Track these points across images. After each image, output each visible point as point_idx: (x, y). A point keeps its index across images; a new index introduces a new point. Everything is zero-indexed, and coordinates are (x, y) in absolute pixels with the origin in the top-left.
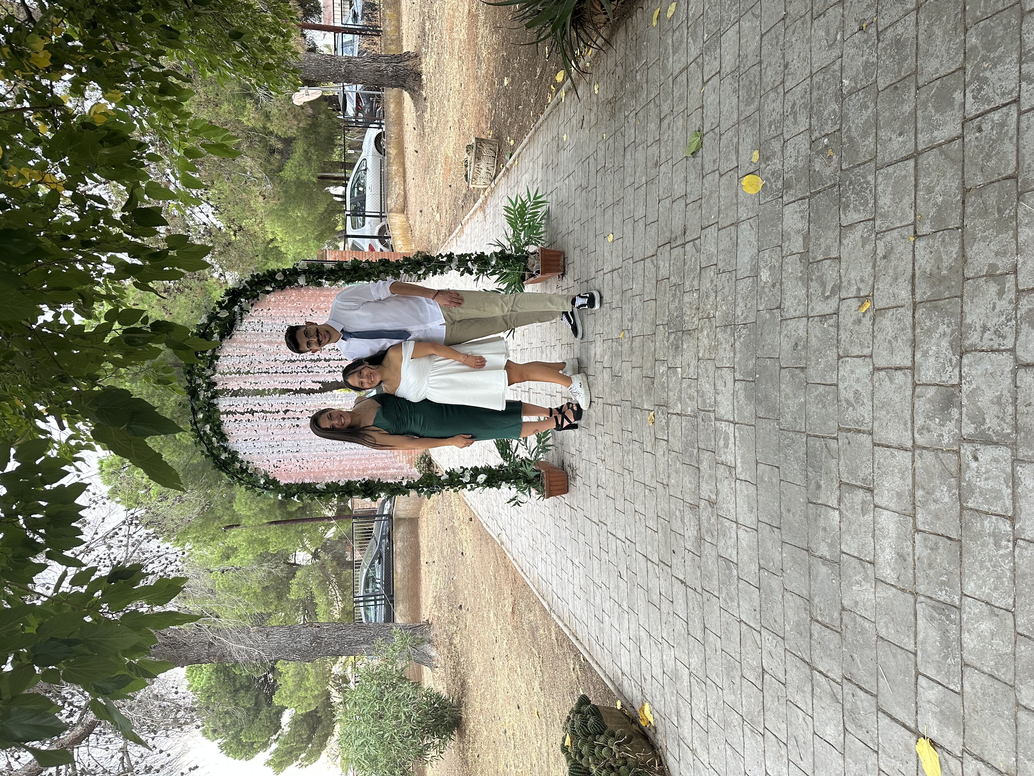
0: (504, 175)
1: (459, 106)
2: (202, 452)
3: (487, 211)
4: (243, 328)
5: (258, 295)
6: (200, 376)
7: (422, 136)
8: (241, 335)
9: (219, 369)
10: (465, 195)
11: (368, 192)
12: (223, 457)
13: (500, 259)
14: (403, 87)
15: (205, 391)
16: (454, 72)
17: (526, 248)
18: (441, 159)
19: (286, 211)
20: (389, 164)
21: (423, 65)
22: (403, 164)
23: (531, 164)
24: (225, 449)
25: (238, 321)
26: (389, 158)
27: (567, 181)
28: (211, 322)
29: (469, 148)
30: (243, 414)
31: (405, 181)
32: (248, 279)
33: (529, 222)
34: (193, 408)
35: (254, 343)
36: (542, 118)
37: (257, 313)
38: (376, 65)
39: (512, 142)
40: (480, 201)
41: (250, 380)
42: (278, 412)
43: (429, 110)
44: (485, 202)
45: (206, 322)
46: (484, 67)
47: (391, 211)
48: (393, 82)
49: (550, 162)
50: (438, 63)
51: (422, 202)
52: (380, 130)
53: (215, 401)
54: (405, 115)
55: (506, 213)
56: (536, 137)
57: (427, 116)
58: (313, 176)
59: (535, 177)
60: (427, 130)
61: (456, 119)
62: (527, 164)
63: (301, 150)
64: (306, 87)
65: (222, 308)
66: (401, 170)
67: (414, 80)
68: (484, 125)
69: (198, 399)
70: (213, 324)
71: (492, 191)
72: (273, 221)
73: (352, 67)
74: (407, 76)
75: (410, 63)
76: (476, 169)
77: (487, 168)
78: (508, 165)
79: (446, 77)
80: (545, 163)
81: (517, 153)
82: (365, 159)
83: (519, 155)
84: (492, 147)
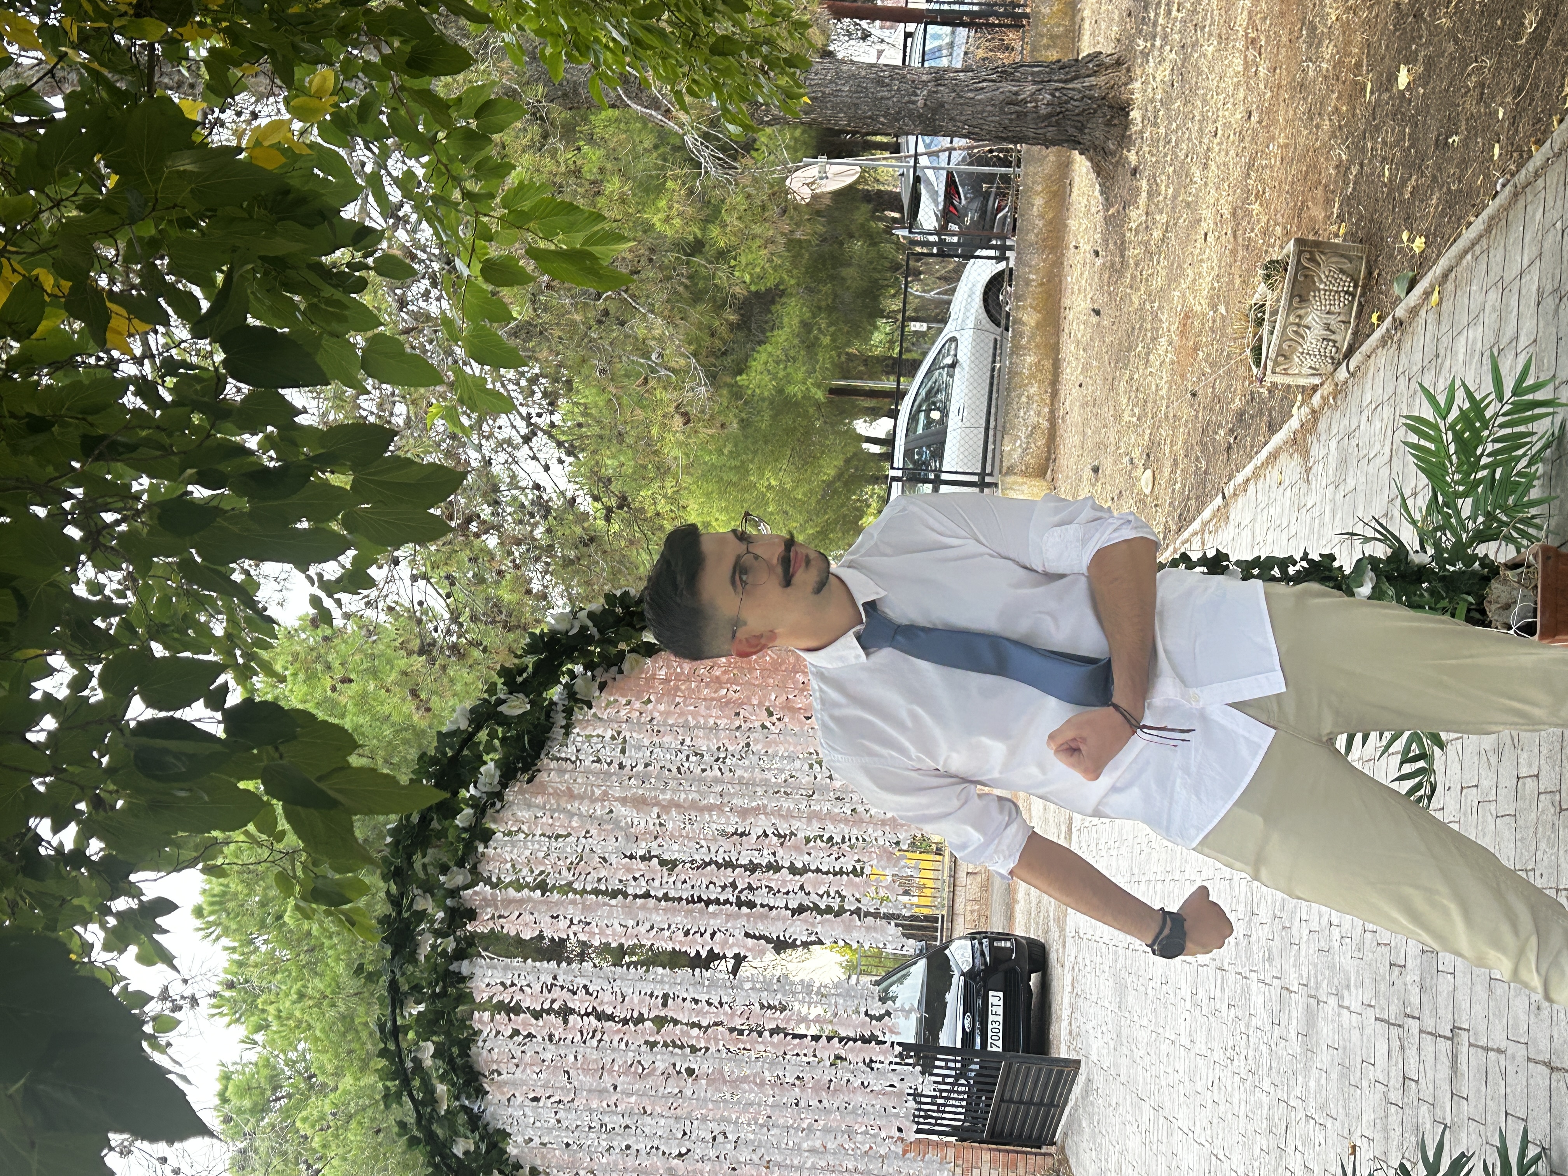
0: (1383, 342)
1: (1237, 173)
2: (402, 1125)
3: (1316, 451)
4: (569, 752)
5: (621, 655)
6: (429, 888)
7: (1116, 270)
8: (562, 771)
9: (489, 868)
10: (1240, 415)
11: (953, 422)
12: (459, 1150)
13: (1390, 579)
14: (1075, 143)
15: (438, 933)
16: (1229, 83)
17: (1481, 550)
18: (1169, 322)
19: (742, 470)
20: (1016, 349)
21: (1137, 85)
23: (1494, 296)
24: (475, 1121)
25: (558, 732)
26: (1018, 335)
28: (478, 728)
29: (1273, 269)
30: (537, 1015)
31: (1055, 395)
32: (597, 605)
33: (1493, 467)
34: (393, 986)
35: (593, 800)
36: (1539, 156)
37: (611, 711)
38: (1008, 87)
39: (1419, 243)
40: (1294, 423)
41: (570, 911)
42: (641, 1019)
43: (1143, 199)
44: (1310, 427)
45: (464, 725)
46: (1328, 50)
47: (1010, 471)
48: (1051, 133)
50: (1181, 71)
51: (1101, 446)
52: (1002, 266)
53: (465, 967)
54: (1073, 224)
55: (1414, 438)
56: (1516, 214)
57: (1136, 216)
58: (818, 386)
59: (1509, 331)
60: (1134, 252)
61: (1226, 212)
62: (1477, 297)
63: (796, 321)
64: (823, 159)
65: (513, 688)
66: (1048, 364)
67: (1109, 124)
69: (412, 958)
70: (483, 736)
71: (1340, 391)
72: (708, 495)
73: (945, 94)
74: (1088, 114)
75: (1100, 80)
76: (1290, 330)
77: (1327, 327)
78: (1400, 312)
79: (1205, 102)
80: (1549, 288)
81: (1437, 270)
82: (953, 339)
83: (1445, 276)
84: (1347, 266)
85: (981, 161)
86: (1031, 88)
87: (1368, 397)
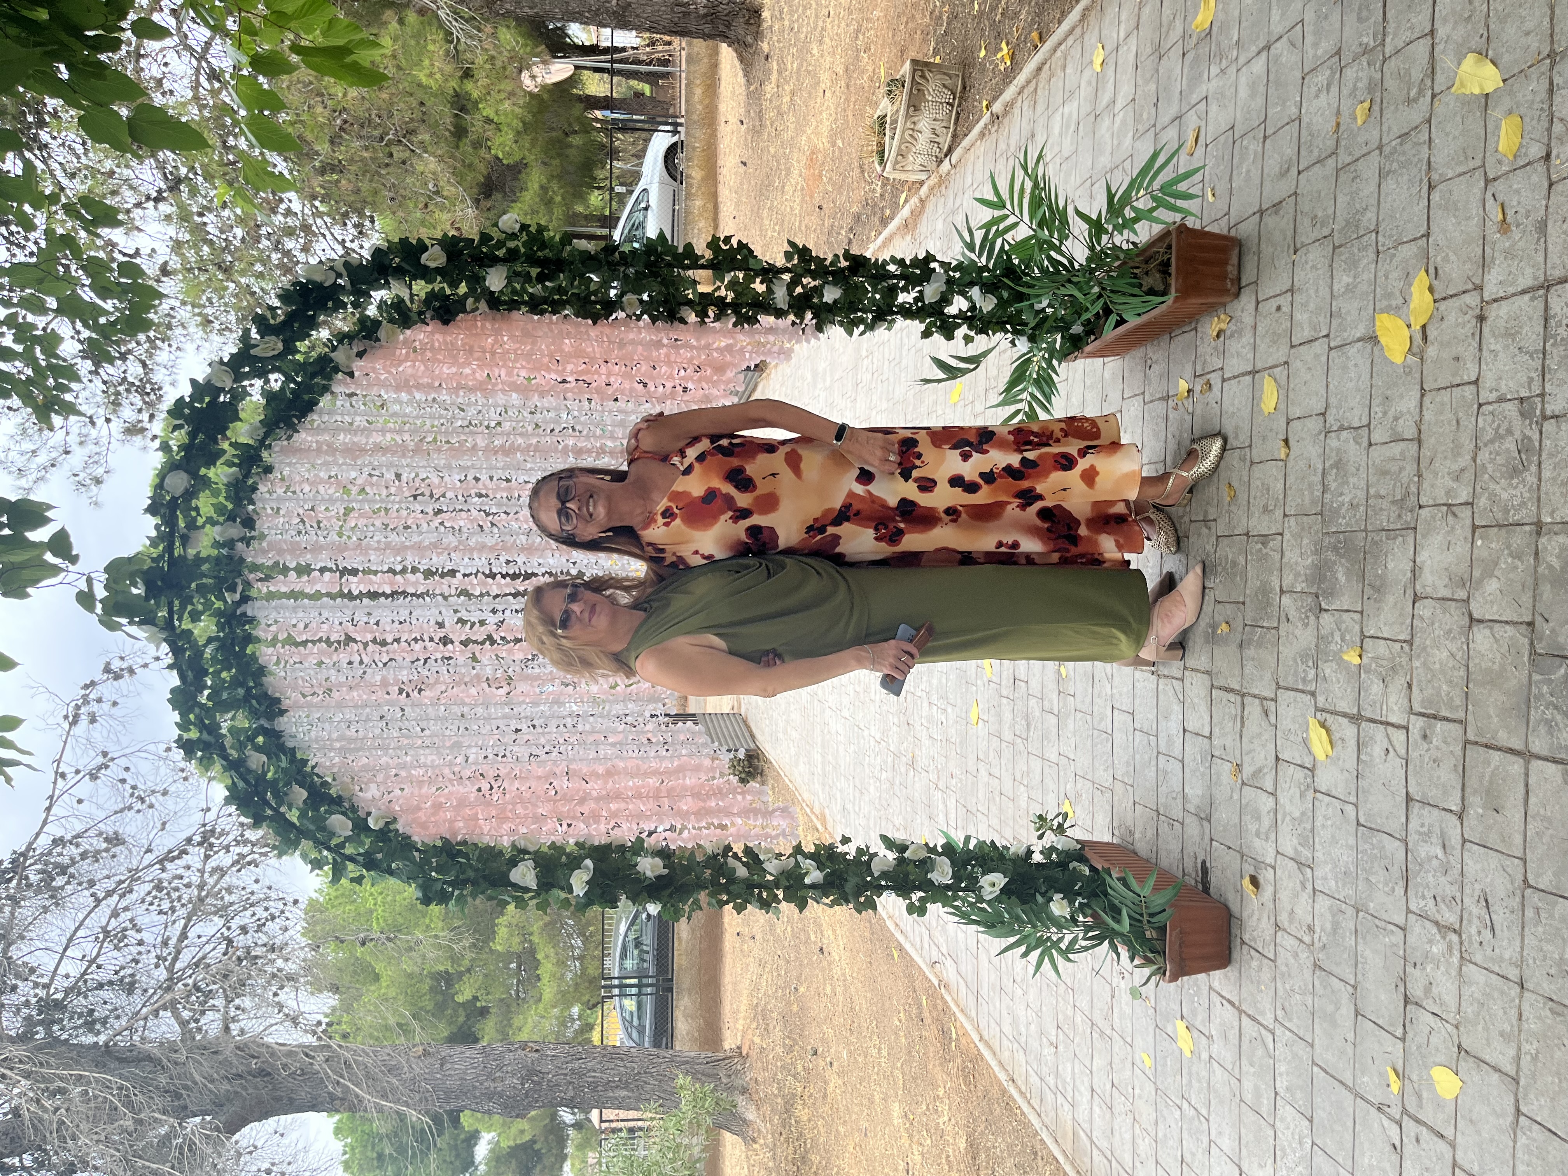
0: (982, 135)
7: (757, 131)
10: (857, 218)
14: (725, 37)
20: (689, 196)
22: (714, 197)
26: (689, 186)
29: (894, 86)
40: (904, 213)
43: (774, 76)
44: (918, 213)
48: (707, 28)
52: (676, 137)
57: (770, 89)
63: (536, 186)
64: (548, 58)
66: (710, 206)
67: (747, 23)
71: (946, 178)
74: (733, 15)
76: (907, 134)
77: (934, 132)
78: (997, 107)
82: (645, 190)
87: (969, 181)
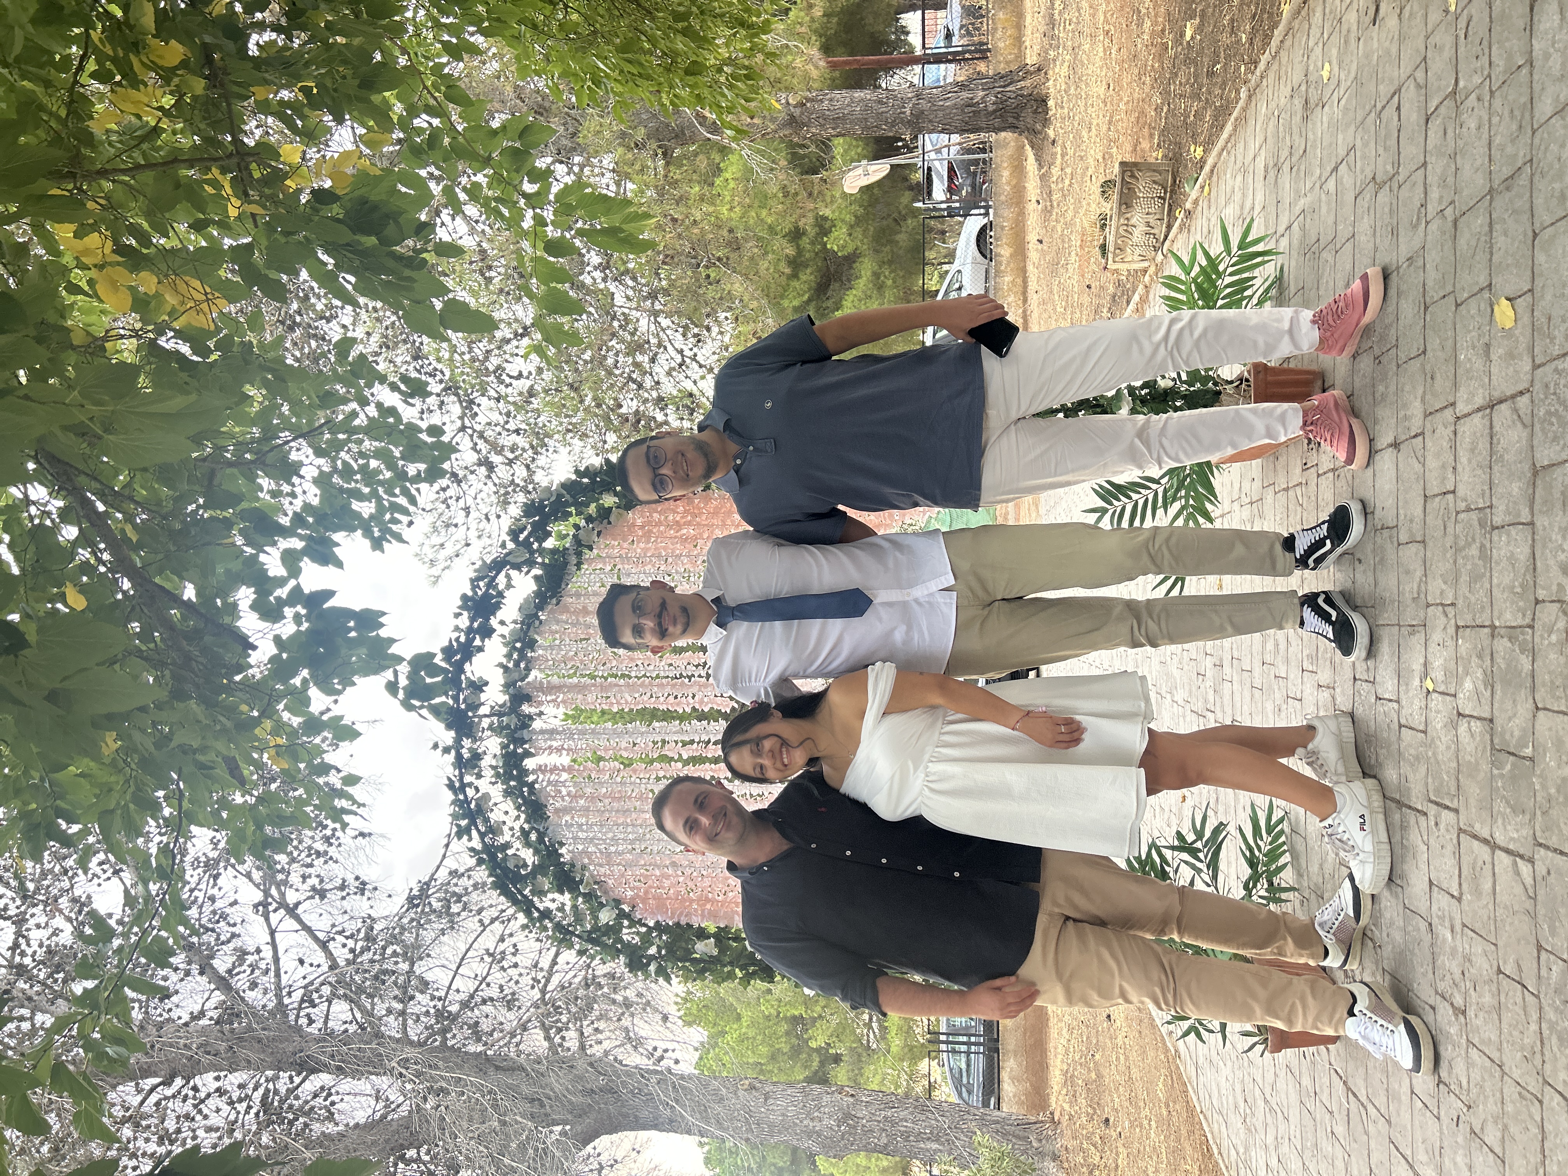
0: (1180, 228)
1: (1104, 128)
2: (471, 850)
14: (1015, 128)
21: (1051, 83)
23: (1239, 178)
27: (1331, 185)
37: (608, 551)
39: (1199, 152)
43: (1058, 160)
46: (1148, 24)
49: (1285, 153)
50: (1073, 67)
54: (1026, 184)
56: (1251, 111)
57: (1055, 171)
62: (1230, 182)
64: (864, 162)
65: (517, 543)
67: (1035, 112)
68: (1145, 145)
71: (1159, 270)
73: (924, 105)
74: (1022, 107)
75: (1027, 83)
76: (1121, 230)
77: (1148, 224)
78: (1188, 205)
79: (1087, 85)
80: (1271, 164)
81: (1207, 169)
82: (959, 271)
83: (1212, 171)
84: (1158, 178)
85: (969, 151)
86: (981, 94)
